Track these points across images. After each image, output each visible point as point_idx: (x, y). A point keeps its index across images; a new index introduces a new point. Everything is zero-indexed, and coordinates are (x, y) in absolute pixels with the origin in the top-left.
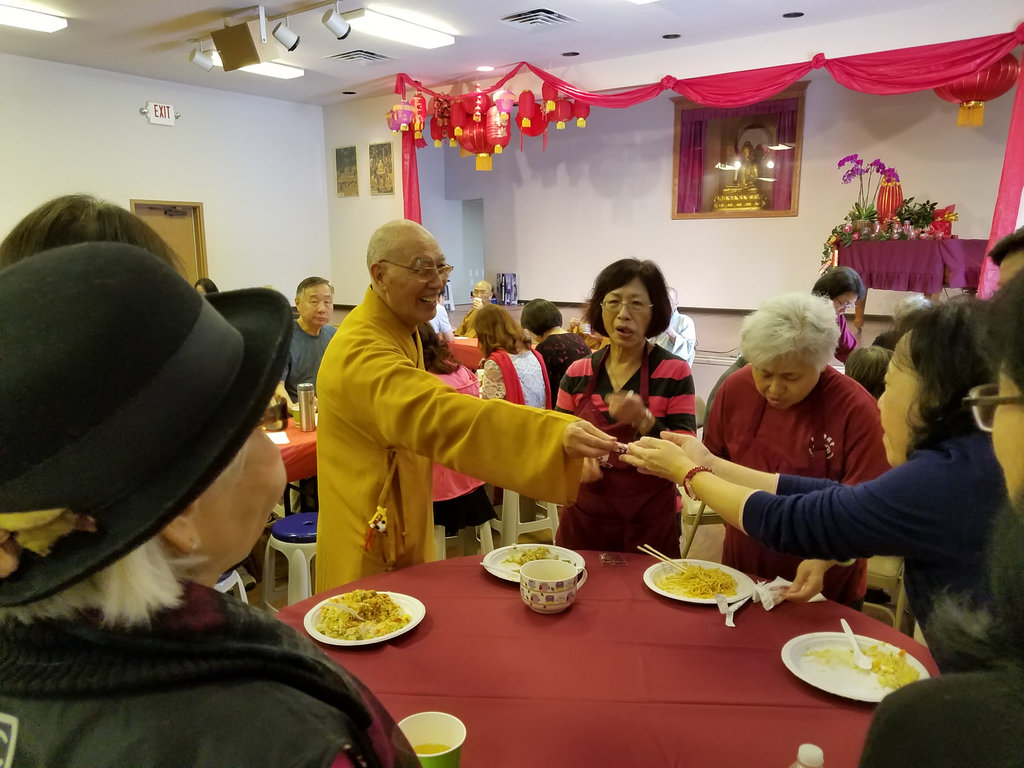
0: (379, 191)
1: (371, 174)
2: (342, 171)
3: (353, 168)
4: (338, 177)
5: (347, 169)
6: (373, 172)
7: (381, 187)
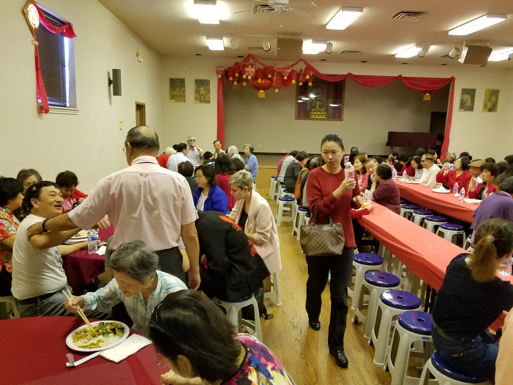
0: (201, 101)
1: (196, 93)
2: (173, 90)
3: (182, 89)
4: (171, 92)
5: (178, 89)
6: (197, 92)
7: (202, 100)
